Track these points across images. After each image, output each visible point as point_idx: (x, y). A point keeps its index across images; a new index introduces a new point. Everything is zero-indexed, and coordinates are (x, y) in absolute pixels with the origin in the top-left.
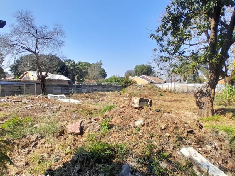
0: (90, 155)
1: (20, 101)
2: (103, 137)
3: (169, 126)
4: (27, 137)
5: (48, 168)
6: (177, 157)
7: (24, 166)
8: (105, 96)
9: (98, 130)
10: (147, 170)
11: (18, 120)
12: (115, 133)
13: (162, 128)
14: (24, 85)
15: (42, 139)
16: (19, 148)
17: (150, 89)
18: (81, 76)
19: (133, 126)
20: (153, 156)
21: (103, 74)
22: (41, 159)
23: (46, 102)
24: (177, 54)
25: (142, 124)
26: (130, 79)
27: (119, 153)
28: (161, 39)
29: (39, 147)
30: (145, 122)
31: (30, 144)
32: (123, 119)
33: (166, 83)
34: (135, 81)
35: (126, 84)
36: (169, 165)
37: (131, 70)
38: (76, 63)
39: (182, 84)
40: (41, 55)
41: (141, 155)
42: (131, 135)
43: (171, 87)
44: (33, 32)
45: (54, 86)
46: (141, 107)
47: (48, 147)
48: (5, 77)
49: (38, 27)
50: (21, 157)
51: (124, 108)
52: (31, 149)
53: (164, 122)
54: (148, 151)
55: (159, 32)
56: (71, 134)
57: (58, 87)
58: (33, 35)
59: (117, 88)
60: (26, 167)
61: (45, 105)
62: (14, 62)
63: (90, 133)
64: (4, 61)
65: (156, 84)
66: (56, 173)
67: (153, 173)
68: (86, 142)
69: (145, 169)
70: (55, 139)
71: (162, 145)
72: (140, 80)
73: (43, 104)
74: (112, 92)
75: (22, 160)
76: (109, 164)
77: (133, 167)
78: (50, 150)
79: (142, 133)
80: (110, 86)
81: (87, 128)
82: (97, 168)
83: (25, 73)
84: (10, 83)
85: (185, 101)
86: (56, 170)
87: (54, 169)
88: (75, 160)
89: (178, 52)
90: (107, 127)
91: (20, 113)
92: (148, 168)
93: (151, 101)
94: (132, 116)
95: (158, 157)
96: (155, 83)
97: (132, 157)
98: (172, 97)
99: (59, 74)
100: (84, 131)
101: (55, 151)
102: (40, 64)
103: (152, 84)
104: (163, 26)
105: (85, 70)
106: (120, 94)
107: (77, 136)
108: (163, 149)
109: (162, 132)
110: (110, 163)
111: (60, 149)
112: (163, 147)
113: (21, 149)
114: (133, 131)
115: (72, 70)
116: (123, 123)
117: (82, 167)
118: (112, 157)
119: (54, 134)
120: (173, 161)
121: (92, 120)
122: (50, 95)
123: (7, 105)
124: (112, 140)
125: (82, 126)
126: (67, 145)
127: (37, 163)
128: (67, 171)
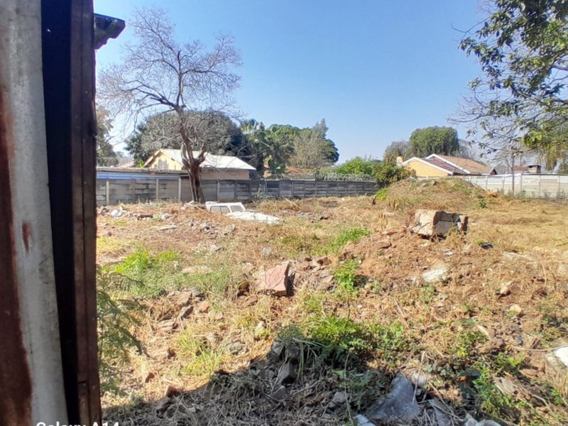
0: (312, 346)
1: (148, 216)
2: (341, 306)
3: (522, 287)
4: (171, 294)
5: (217, 368)
6: (543, 370)
7: (165, 358)
8: (335, 207)
9: (329, 288)
10: (459, 395)
11: (147, 257)
12: (373, 297)
13: (499, 290)
14: (155, 180)
15: (201, 300)
16: (154, 319)
17: (454, 190)
18: (278, 158)
19: (418, 282)
20: (476, 362)
21: (330, 154)
22: (201, 347)
23: (203, 219)
24: (538, 93)
25: (444, 278)
26: (399, 165)
27: (385, 347)
28: (495, 55)
29: (196, 319)
30: (452, 274)
31: (177, 310)
32: (391, 264)
33: (496, 174)
34: (411, 169)
35: (387, 177)
36: (521, 387)
37: (401, 143)
38: (266, 128)
39: (543, 177)
41: (443, 356)
42: (414, 303)
43: (511, 183)
44: (171, 58)
45: (219, 184)
46: (438, 236)
47: (215, 320)
48: (116, 163)
49: (181, 47)
50: (158, 338)
51: (393, 236)
52: (178, 322)
53: (507, 276)
54: (462, 348)
55: (489, 35)
56: (265, 292)
57: (228, 186)
58: (171, 65)
59: (364, 188)
60: (171, 362)
61: (201, 225)
62: (133, 130)
63: (308, 294)
64: (112, 127)
65: (470, 177)
66: (235, 379)
67: (476, 405)
68: (302, 315)
69: (456, 392)
70: (230, 303)
71: (499, 336)
72: (425, 168)
73: (197, 222)
74: (351, 196)
75: (160, 346)
76: (358, 372)
77: (423, 385)
78: (220, 327)
79: (443, 300)
80: (346, 184)
81: (302, 282)
82: (331, 379)
83: (156, 154)
84: (126, 176)
85: (551, 223)
86: (236, 373)
87: (230, 371)
88: (276, 354)
89: (543, 89)
90: (352, 281)
91: (151, 241)
92: (462, 390)
93: (466, 219)
94: (416, 257)
95: (491, 365)
96: (467, 175)
97: (420, 359)
98: (515, 213)
99: (229, 155)
100: (295, 288)
101: (232, 329)
102: (188, 133)
103: (457, 177)
104: (502, 18)
105: (287, 144)
106: (374, 203)
107: (278, 299)
108: (503, 346)
109: (501, 302)
110: (363, 368)
111: (241, 325)
112: (503, 341)
113: (158, 320)
114: (418, 295)
115: (257, 145)
116: (390, 275)
117: (294, 373)
118: (364, 356)
119: (226, 290)
120: (533, 378)
121: (314, 263)
122: (212, 202)
123: (123, 223)
124: (364, 314)
125: (289, 275)
126: (256, 318)
127: (194, 354)
128: (259, 377)
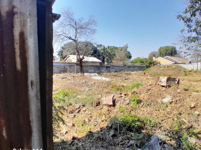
0: (122, 124)
1: (65, 78)
2: (132, 110)
3: (199, 105)
4: (73, 105)
5: (89, 131)
7: (71, 126)
8: (130, 75)
9: (128, 104)
10: (175, 143)
11: (65, 92)
12: (144, 108)
13: (191, 106)
14: (67, 66)
15: (83, 107)
16: (68, 113)
17: (175, 69)
18: (110, 58)
19: (160, 102)
20: (182, 132)
21: (128, 56)
22: (83, 123)
23: (84, 79)
25: (170, 101)
26: (154, 60)
27: (148, 125)
28: (189, 20)
29: (82, 114)
30: (173, 100)
31: (75, 110)
32: (150, 96)
33: (191, 63)
34: (159, 62)
35: (150, 64)
36: (198, 141)
37: (155, 52)
38: (105, 47)
40: (79, 42)
41: (169, 129)
42: (159, 110)
43: (197, 67)
44: (73, 24)
45: (89, 67)
46: (168, 86)
47: (88, 114)
48: (54, 60)
49: (77, 20)
50: (69, 119)
51: (151, 86)
52: (76, 114)
53: (194, 101)
54: (177, 127)
55: (187, 13)
56: (106, 105)
57: (92, 68)
58: (73, 26)
59: (141, 68)
60: (73, 128)
61: (83, 81)
62: (60, 48)
63: (121, 106)
65: (181, 64)
66: (95, 134)
67: (181, 147)
68: (118, 113)
69: (174, 142)
70: (93, 108)
71: (190, 122)
72: (164, 61)
74: (136, 71)
75: (70, 122)
76: (138, 134)
77: (162, 139)
78: (90, 116)
79: (170, 109)
80: (134, 67)
81: (118, 102)
82: (129, 136)
83: (68, 56)
84: (58, 64)
86: (95, 132)
87: (93, 132)
88: (109, 126)
90: (136, 102)
91: (66, 87)
93: (179, 80)
94: (160, 93)
95: (187, 133)
96: (180, 63)
97: (161, 130)
98: (198, 77)
99: (92, 57)
100: (116, 104)
101: (94, 117)
102: (79, 49)
103: (176, 64)
104: (191, 6)
105: (113, 53)
106: (145, 74)
107: (110, 107)
108: (192, 126)
109: (191, 110)
110: (140, 133)
111: (97, 116)
112: (192, 124)
114: (161, 107)
115: (102, 53)
116: (150, 100)
117: (116, 133)
118: (141, 128)
119: (92, 104)
121: (123, 95)
122: (86, 73)
123: (57, 80)
124: (141, 113)
125: (114, 99)
126: (102, 114)
127: (81, 125)
128: (103, 134)
